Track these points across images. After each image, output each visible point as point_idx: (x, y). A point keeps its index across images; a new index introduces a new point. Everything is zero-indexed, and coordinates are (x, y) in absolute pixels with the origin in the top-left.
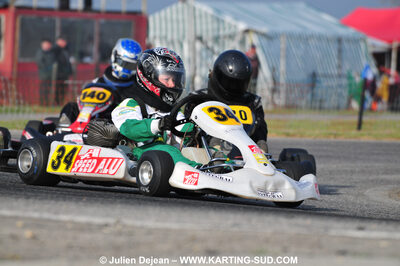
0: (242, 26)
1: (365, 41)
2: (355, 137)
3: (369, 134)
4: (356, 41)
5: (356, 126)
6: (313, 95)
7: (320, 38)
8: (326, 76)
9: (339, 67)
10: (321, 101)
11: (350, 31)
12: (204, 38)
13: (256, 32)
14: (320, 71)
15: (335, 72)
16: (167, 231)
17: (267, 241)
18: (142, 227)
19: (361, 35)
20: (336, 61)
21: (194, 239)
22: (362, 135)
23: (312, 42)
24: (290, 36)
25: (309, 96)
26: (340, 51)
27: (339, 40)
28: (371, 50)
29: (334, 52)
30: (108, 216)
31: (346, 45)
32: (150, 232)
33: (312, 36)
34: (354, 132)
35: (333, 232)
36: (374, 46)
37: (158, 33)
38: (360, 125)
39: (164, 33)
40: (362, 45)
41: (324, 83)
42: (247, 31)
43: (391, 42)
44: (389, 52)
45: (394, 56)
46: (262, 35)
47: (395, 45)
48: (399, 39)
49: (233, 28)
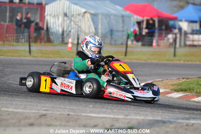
0: (83, 10)
1: (133, 16)
4: (129, 17)
7: (115, 15)
9: (123, 27)
10: (115, 41)
11: (127, 13)
12: (68, 14)
13: (90, 13)
15: (121, 29)
19: (132, 14)
20: (121, 25)
23: (112, 17)
24: (103, 14)
26: (123, 21)
27: (123, 16)
28: (136, 20)
29: (121, 21)
31: (125, 19)
33: (112, 15)
37: (49, 13)
39: (51, 12)
40: (132, 19)
42: (85, 12)
43: (143, 17)
44: (143, 21)
45: (145, 23)
46: (92, 14)
47: (145, 18)
48: (147, 16)
49: (80, 11)
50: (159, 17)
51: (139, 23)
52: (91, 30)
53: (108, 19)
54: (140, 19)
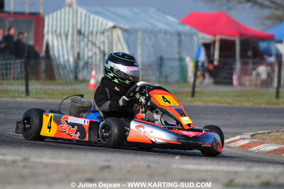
0: (111, 24)
1: (197, 35)
2: (190, 102)
3: (200, 100)
4: (191, 35)
5: (190, 95)
6: (161, 72)
7: (166, 33)
8: (169, 59)
9: (179, 53)
10: (166, 77)
11: (187, 28)
12: (83, 31)
13: (121, 28)
14: (165, 56)
15: (176, 56)
16: (58, 165)
17: (129, 172)
18: (41, 163)
19: (194, 30)
20: (177, 49)
21: (77, 171)
22: (195, 101)
23: (161, 36)
24: (145, 31)
25: (158, 73)
26: (180, 42)
27: (179, 34)
28: (202, 41)
29: (176, 43)
31: (184, 38)
32: (46, 166)
33: (160, 31)
34: (189, 99)
35: (174, 166)
36: (203, 38)
37: (50, 29)
38: (193, 94)
39: (54, 29)
40: (195, 38)
41: (168, 64)
42: (114, 27)
43: (215, 36)
44: (214, 43)
45: (217, 45)
46: (124, 30)
47: (218, 38)
48: (221, 34)
49: (104, 25)
50: (241, 35)
51: (208, 46)
53: (153, 39)
54: (208, 38)
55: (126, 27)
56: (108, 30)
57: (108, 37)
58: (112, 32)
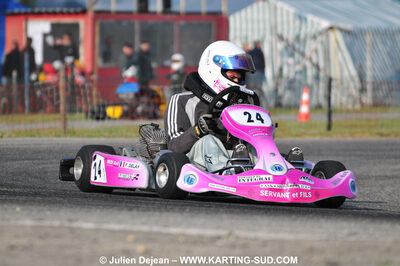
0: (325, 24)
12: (285, 36)
13: (341, 30)
23: (399, 37)
24: (375, 32)
30: (218, 227)
37: (238, 34)
39: (244, 33)
42: (331, 28)
46: (346, 32)
49: (315, 25)
52: (346, 74)
55: (349, 26)
56: (321, 33)
57: (322, 43)
58: (328, 36)
